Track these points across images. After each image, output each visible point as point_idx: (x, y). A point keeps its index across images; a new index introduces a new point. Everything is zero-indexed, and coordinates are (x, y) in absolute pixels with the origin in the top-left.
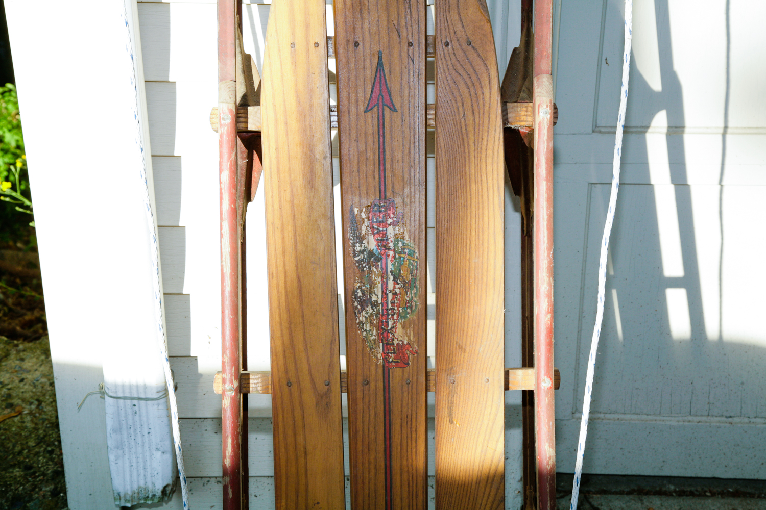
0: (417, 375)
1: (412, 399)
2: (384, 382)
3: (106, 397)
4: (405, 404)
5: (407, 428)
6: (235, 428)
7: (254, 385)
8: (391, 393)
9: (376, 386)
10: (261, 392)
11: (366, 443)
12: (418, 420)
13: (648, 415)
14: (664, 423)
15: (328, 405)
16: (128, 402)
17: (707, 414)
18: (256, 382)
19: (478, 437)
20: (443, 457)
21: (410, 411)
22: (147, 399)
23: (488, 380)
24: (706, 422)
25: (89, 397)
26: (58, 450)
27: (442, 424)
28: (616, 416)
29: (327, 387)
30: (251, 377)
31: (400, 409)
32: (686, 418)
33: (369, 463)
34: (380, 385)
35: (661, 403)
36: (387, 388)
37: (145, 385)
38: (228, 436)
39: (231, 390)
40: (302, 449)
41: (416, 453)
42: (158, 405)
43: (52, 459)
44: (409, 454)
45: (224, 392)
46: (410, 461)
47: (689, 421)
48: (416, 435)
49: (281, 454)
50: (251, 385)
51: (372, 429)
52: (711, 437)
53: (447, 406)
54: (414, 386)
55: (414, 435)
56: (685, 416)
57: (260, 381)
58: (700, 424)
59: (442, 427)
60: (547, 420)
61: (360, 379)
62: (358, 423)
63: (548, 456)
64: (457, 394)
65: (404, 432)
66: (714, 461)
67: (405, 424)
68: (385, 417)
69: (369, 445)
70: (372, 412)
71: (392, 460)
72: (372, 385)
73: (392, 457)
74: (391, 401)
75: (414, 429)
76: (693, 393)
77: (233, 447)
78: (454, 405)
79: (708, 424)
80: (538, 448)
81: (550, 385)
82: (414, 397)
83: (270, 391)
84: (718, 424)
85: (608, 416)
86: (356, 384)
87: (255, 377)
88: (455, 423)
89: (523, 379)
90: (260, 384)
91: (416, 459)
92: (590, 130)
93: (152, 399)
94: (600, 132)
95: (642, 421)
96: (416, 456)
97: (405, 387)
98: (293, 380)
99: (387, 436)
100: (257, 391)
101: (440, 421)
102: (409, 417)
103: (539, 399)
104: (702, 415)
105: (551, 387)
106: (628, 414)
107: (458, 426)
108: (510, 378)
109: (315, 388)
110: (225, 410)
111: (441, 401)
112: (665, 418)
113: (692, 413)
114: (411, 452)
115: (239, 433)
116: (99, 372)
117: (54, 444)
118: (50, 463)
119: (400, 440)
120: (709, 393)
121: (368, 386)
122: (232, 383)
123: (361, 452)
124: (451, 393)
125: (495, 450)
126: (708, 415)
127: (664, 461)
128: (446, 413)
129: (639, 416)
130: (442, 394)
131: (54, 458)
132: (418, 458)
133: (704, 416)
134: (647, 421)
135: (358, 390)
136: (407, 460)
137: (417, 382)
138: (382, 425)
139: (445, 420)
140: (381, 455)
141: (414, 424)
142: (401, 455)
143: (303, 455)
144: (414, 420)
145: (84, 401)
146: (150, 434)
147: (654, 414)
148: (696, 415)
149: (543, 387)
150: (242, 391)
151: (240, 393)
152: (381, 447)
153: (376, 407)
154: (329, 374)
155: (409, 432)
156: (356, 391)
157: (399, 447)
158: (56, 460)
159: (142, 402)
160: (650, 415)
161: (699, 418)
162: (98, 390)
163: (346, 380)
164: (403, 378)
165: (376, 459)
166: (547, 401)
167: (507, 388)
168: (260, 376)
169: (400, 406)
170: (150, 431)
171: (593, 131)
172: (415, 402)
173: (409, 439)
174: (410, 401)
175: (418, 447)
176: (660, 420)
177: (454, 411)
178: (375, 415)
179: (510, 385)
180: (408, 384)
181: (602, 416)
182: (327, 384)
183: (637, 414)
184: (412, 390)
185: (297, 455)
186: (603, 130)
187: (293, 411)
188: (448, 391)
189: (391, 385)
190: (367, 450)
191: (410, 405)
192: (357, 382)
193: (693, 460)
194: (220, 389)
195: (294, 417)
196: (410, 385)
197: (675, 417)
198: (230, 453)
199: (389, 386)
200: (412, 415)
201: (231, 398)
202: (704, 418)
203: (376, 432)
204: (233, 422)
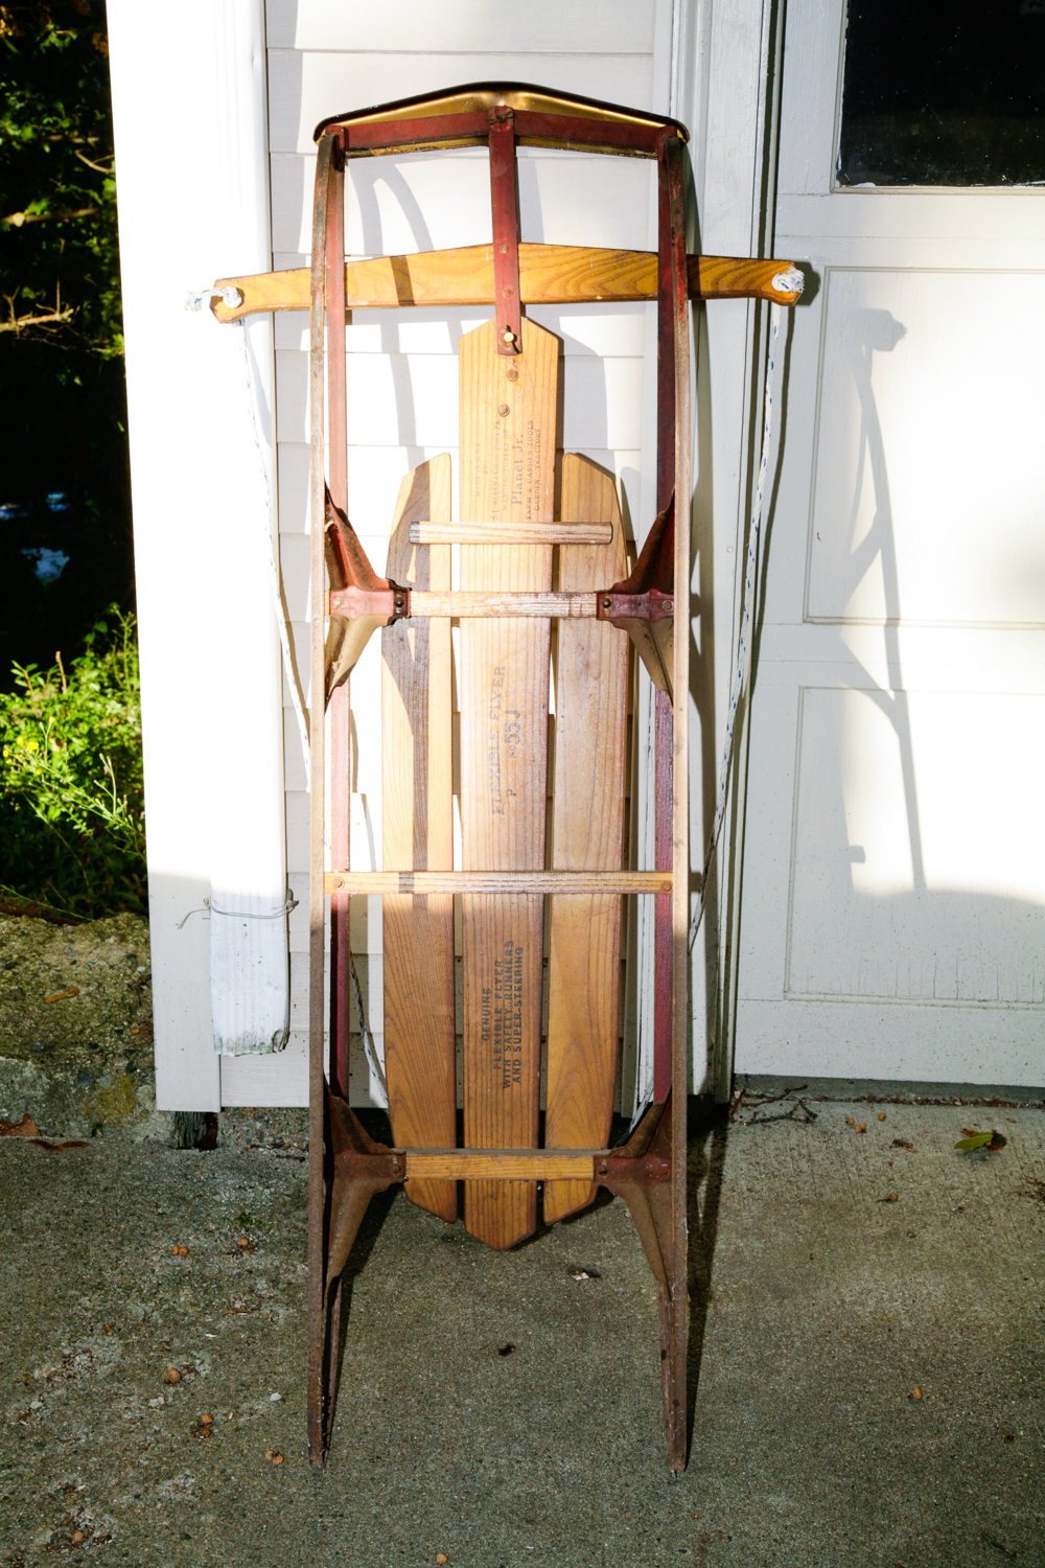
3: (213, 912)
13: (880, 996)
14: (900, 1007)
16: (238, 920)
22: (259, 917)
25: (192, 914)
32: (928, 1001)
37: (259, 897)
42: (273, 925)
52: (961, 1027)
58: (945, 1008)
66: (965, 1060)
76: (937, 966)
79: (956, 1009)
92: (800, 620)
93: (267, 918)
94: (812, 623)
95: (873, 1004)
104: (949, 998)
106: (856, 995)
116: (204, 886)
117: (123, 1024)
120: (958, 967)
127: (902, 1059)
129: (869, 998)
134: (879, 1004)
145: (185, 920)
146: (261, 964)
147: (888, 996)
148: (941, 999)
159: (255, 921)
160: (883, 996)
162: (204, 904)
170: (261, 959)
171: (804, 622)
176: (895, 1004)
181: (821, 997)
183: (866, 995)
186: (816, 620)
193: (938, 1058)
197: (914, 999)
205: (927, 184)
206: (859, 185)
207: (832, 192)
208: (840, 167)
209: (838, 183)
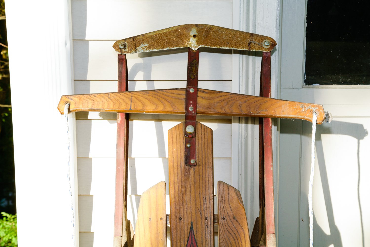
205: (340, 84)
206: (313, 85)
207: (303, 88)
208: (305, 78)
209: (305, 84)
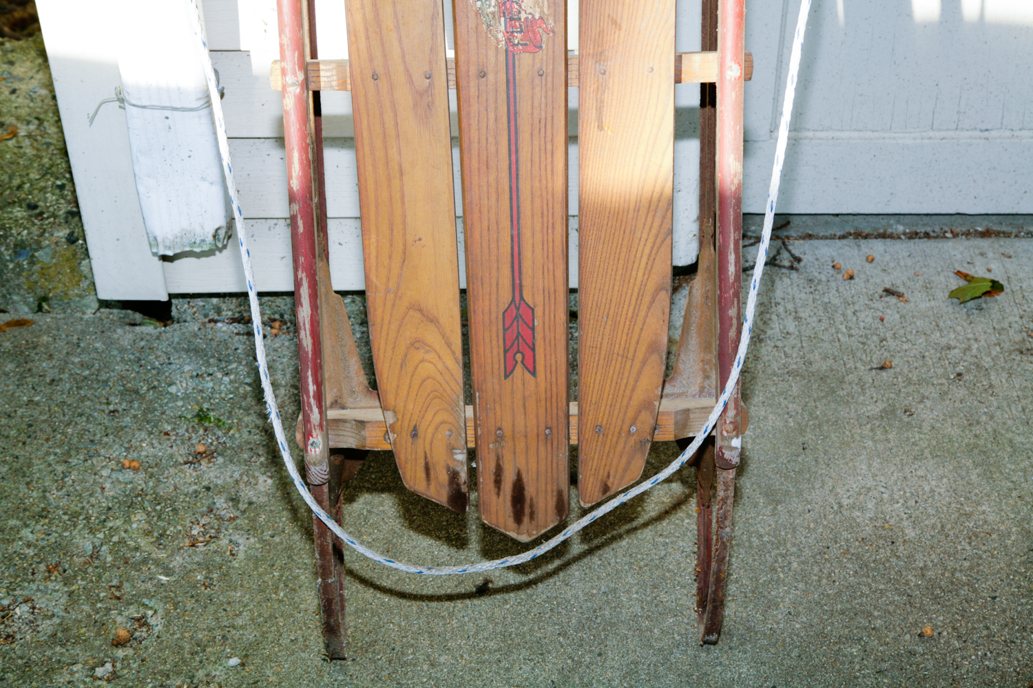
0: (553, 63)
1: (546, 97)
2: (507, 74)
3: (127, 106)
4: (536, 103)
5: (540, 137)
6: (303, 137)
7: (326, 79)
8: (517, 88)
9: (496, 78)
10: (336, 88)
11: (484, 158)
12: (555, 126)
13: (873, 131)
14: (895, 142)
15: (430, 106)
16: (158, 113)
17: (955, 127)
18: (329, 74)
19: (637, 148)
20: (589, 176)
21: (543, 114)
22: (183, 109)
23: (652, 69)
24: (953, 138)
25: (104, 106)
26: (70, 184)
27: (588, 131)
28: (830, 134)
29: (428, 80)
30: (322, 67)
31: (530, 111)
32: (925, 134)
33: (489, 185)
34: (503, 77)
35: (893, 115)
36: (511, 82)
37: (179, 89)
38: (293, 149)
39: (294, 84)
40: (396, 167)
41: (552, 171)
42: (200, 117)
43: (63, 197)
44: (543, 172)
45: (284, 87)
46: (544, 182)
47: (930, 138)
48: (553, 146)
49: (367, 173)
50: (322, 79)
51: (491, 140)
52: (958, 158)
53: (594, 106)
54: (550, 79)
55: (549, 147)
56: (925, 131)
57: (334, 73)
58: (944, 141)
59: (587, 136)
60: (732, 123)
61: (473, 70)
62: (472, 131)
63: (733, 172)
64: (609, 89)
65: (536, 142)
66: (960, 191)
67: (536, 132)
68: (509, 123)
69: (487, 161)
70: (492, 116)
71: (520, 181)
72: (491, 77)
73: (520, 177)
74: (518, 100)
75: (549, 139)
76: (937, 98)
77: (301, 163)
78: (605, 104)
79: (955, 141)
80: (720, 162)
81: (739, 74)
82: (550, 93)
83: (349, 87)
84: (968, 141)
85: (819, 134)
86: (468, 76)
87: (328, 67)
88: (606, 129)
89: (703, 68)
90: (335, 78)
91: (553, 179)
93: (191, 110)
95: (865, 139)
96: (552, 174)
97: (537, 80)
98: (380, 70)
99: (513, 149)
100: (331, 87)
101: (585, 126)
102: (543, 122)
103: (722, 93)
104: (948, 130)
105: (740, 77)
106: (847, 130)
107: (610, 133)
108: (683, 66)
109: (411, 81)
110: (287, 112)
111: (587, 99)
112: (897, 135)
113: (934, 127)
114: (546, 170)
115: (309, 145)
116: (114, 71)
117: (64, 177)
118: (62, 201)
119: (530, 154)
120: (960, 97)
121: (484, 79)
122: (296, 75)
123: (476, 170)
124: (600, 88)
125: (661, 166)
126: (957, 129)
127: (892, 194)
128: (594, 115)
129: (861, 134)
130: (588, 90)
131: (67, 195)
132: (555, 178)
133: (951, 130)
134: (872, 139)
135: (472, 84)
136: (540, 181)
137: (553, 73)
138: (506, 133)
139: (592, 126)
140: (504, 175)
141: (549, 132)
142: (531, 174)
143: (398, 175)
144: (549, 126)
145: (97, 111)
146: (191, 158)
147: (882, 130)
148: (940, 130)
149: (728, 78)
150: (310, 87)
151: (308, 89)
152: (504, 165)
153: (496, 108)
154: (430, 62)
155: (543, 142)
156: (469, 86)
157: (529, 164)
158: (69, 198)
159: (178, 113)
160: (877, 131)
161: (943, 134)
162: (115, 96)
163: (454, 71)
164: (533, 66)
165: (497, 180)
166: (733, 96)
167: (678, 80)
168: (334, 65)
169: (529, 107)
170: (191, 153)
172: (550, 101)
173: (543, 152)
174: (543, 99)
175: (555, 163)
176: (890, 138)
177: (604, 113)
178: (496, 120)
179: (683, 76)
180: (541, 75)
181: (810, 134)
182: (428, 76)
183: (859, 130)
184: (546, 85)
185: (389, 175)
187: (382, 114)
188: (596, 85)
189: (517, 77)
190: (485, 168)
191: (543, 105)
192: (470, 73)
193: (931, 191)
194: (280, 84)
195: (383, 124)
196: (544, 77)
197: (910, 133)
198: (297, 172)
199: (514, 79)
200: (546, 119)
201: (295, 96)
202: (951, 133)
203: (497, 143)
204: (300, 130)
